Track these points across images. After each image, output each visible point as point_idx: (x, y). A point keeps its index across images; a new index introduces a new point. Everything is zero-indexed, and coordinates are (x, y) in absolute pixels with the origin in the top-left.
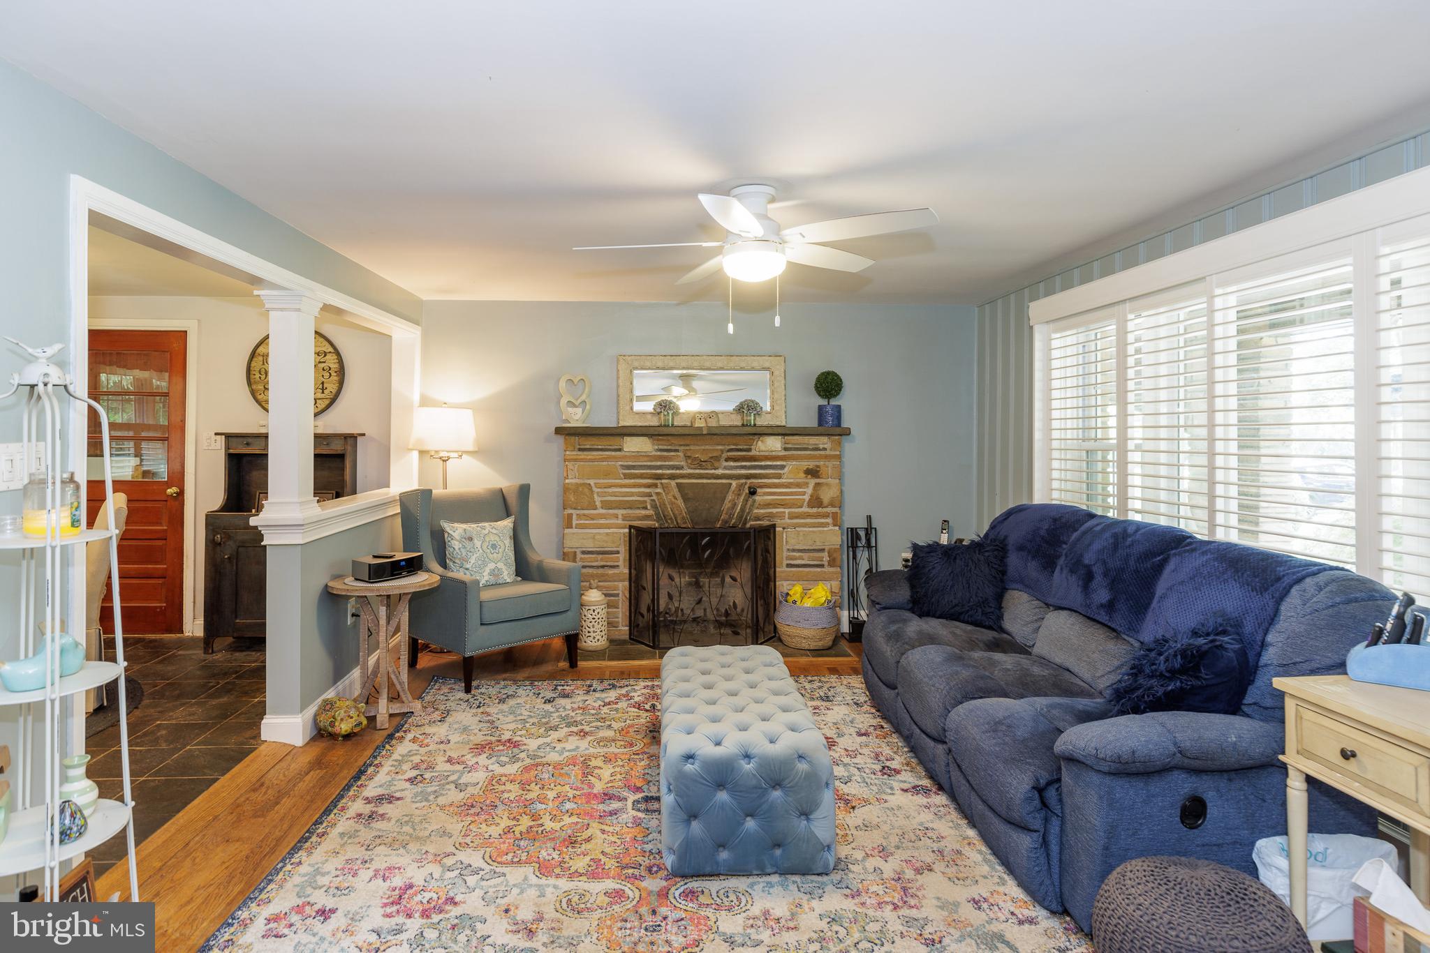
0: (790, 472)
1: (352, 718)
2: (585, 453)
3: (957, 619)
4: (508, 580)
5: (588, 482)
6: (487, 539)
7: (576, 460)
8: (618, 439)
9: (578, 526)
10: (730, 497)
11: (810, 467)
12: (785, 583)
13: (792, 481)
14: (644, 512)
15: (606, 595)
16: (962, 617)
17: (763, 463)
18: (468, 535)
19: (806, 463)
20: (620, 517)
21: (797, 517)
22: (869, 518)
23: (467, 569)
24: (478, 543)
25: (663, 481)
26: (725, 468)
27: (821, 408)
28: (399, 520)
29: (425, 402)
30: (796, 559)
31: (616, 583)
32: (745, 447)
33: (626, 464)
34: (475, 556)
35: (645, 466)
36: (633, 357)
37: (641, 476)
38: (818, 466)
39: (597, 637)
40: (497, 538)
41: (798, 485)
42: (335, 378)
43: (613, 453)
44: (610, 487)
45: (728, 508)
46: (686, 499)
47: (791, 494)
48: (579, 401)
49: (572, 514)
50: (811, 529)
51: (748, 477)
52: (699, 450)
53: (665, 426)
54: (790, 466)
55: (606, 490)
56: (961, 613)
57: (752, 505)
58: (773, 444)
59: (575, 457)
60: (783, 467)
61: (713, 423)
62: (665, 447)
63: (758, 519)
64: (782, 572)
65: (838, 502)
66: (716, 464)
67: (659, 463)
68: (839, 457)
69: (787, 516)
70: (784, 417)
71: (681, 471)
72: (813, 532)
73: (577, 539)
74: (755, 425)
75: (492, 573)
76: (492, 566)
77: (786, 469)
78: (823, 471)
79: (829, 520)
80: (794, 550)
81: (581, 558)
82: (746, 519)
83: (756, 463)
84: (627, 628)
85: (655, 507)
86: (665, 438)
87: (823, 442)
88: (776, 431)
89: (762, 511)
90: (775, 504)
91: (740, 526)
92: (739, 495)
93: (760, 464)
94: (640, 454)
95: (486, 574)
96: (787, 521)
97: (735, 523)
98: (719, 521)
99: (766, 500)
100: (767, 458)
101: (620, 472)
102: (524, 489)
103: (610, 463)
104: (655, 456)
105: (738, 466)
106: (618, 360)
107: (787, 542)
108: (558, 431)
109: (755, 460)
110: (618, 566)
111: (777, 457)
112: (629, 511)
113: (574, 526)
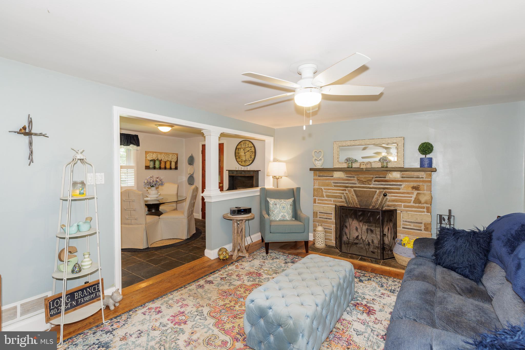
0: (404, 187)
1: (224, 255)
2: (321, 177)
4: (288, 219)
5: (321, 187)
6: (282, 205)
7: (317, 180)
8: (331, 172)
9: (318, 203)
11: (415, 186)
12: (402, 235)
13: (405, 191)
14: (341, 200)
15: (325, 228)
17: (391, 183)
18: (275, 203)
19: (413, 184)
20: (332, 201)
21: (407, 207)
22: (450, 211)
23: (274, 214)
24: (278, 206)
25: (349, 189)
26: (374, 184)
27: (422, 160)
29: (275, 160)
30: (407, 225)
31: (331, 225)
32: (383, 176)
34: (277, 210)
35: (341, 182)
36: (339, 142)
37: (340, 186)
38: (419, 185)
39: (320, 244)
40: (285, 205)
41: (408, 193)
42: (253, 154)
43: (330, 178)
44: (329, 190)
45: (375, 201)
46: (357, 196)
47: (405, 197)
48: (319, 159)
49: (316, 199)
50: (415, 213)
51: (384, 189)
52: (362, 177)
53: (348, 168)
54: (404, 185)
55: (328, 191)
57: (386, 201)
58: (396, 175)
59: (317, 179)
60: (401, 185)
61: (369, 166)
62: (350, 176)
63: (388, 206)
64: (400, 230)
65: (430, 202)
66: (370, 183)
67: (347, 182)
68: (430, 182)
69: (403, 206)
70: (403, 163)
71: (356, 185)
72: (417, 215)
73: (319, 208)
74: (387, 167)
75: (282, 216)
76: (282, 214)
77: (402, 186)
78: (421, 187)
79: (425, 210)
80: (406, 222)
81: (319, 215)
82: (383, 206)
83: (388, 183)
84: (335, 242)
85: (345, 198)
86: (349, 172)
87: (422, 174)
88: (398, 169)
89: (391, 203)
90: (396, 201)
91: (380, 209)
92: (380, 196)
93: (390, 183)
94: (340, 178)
95: (280, 216)
96: (403, 208)
97: (378, 207)
98: (371, 206)
99: (392, 198)
100: (393, 181)
101: (333, 185)
102: (298, 189)
103: (329, 181)
104: (345, 179)
105: (379, 184)
106: (334, 144)
107: (403, 218)
108: (311, 169)
109: (387, 182)
110: (332, 219)
111: (398, 181)
112: (336, 199)
113: (317, 203)
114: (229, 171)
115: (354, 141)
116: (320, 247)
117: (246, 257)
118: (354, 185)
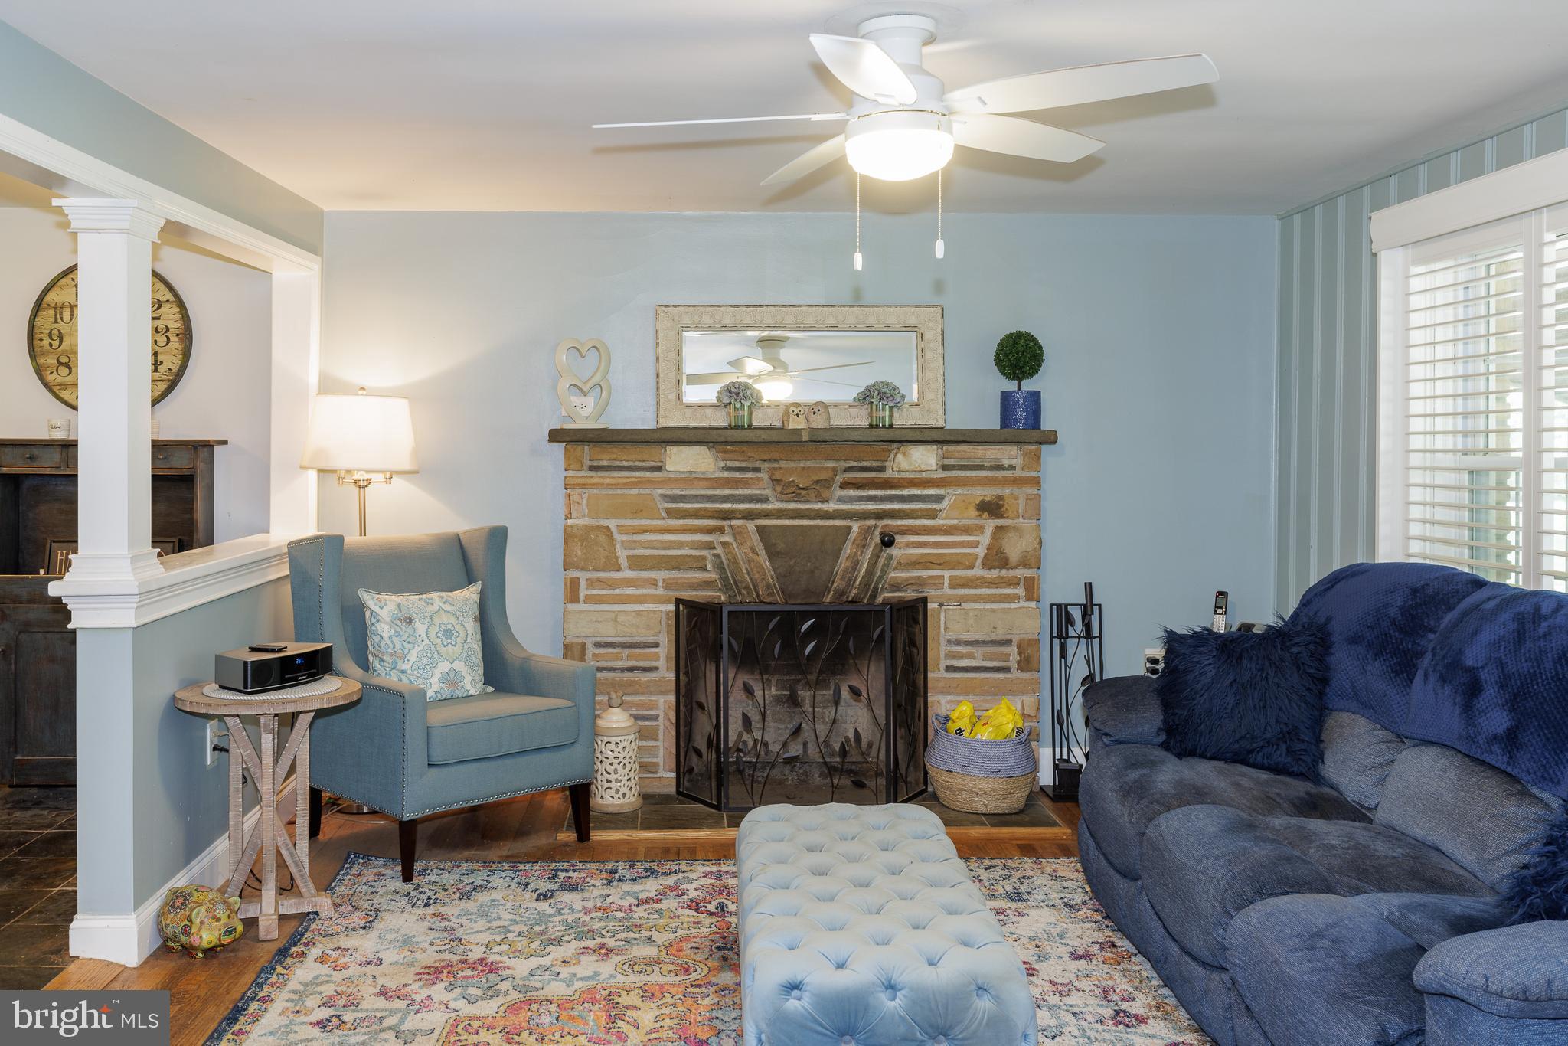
0: (952, 507)
1: (219, 920)
2: (601, 474)
3: (1244, 762)
4: (473, 692)
5: (606, 523)
6: (437, 621)
7: (583, 486)
8: (654, 450)
9: (589, 600)
10: (848, 550)
11: (988, 499)
12: (944, 699)
13: (955, 522)
14: (700, 576)
15: (636, 718)
16: (1252, 758)
17: (905, 492)
18: (405, 613)
19: (979, 492)
20: (660, 583)
21: (963, 586)
22: (1089, 587)
23: (403, 672)
24: (420, 628)
25: (735, 522)
26: (841, 500)
27: (1006, 398)
28: (287, 589)
29: (329, 386)
30: (961, 656)
31: (654, 698)
32: (875, 464)
33: (669, 492)
34: (417, 649)
35: (703, 496)
36: (681, 309)
37: (696, 514)
38: (1000, 498)
39: (623, 790)
40: (453, 620)
41: (966, 530)
42: (175, 345)
43: (648, 474)
44: (644, 532)
45: (846, 571)
46: (772, 554)
47: (954, 545)
48: (590, 384)
49: (579, 579)
50: (988, 606)
51: (880, 515)
52: (794, 468)
53: (736, 427)
54: (952, 496)
55: (636, 537)
56: (1251, 752)
57: (887, 565)
58: (923, 459)
59: (583, 481)
60: (939, 499)
61: (819, 422)
62: (737, 464)
63: (896, 587)
64: (938, 680)
65: (1033, 560)
66: (825, 494)
67: (727, 492)
68: (1037, 482)
69: (946, 584)
70: (941, 412)
71: (765, 506)
72: (993, 611)
73: (594, 621)
74: (891, 426)
75: (445, 679)
76: (444, 666)
77: (945, 503)
78: (1009, 506)
79: (1020, 591)
80: (958, 643)
81: (594, 655)
82: (876, 588)
83: (894, 492)
84: (673, 775)
85: (720, 567)
86: (737, 448)
87: (1010, 455)
88: (927, 436)
89: (903, 575)
90: (926, 562)
91: (865, 601)
92: (864, 546)
93: (901, 493)
94: (694, 475)
95: (435, 680)
96: (947, 591)
97: (857, 595)
98: (829, 591)
99: (911, 555)
100: (912, 483)
101: (661, 507)
102: (497, 538)
103: (642, 491)
104: (720, 479)
105: (862, 497)
106: (657, 314)
107: (946, 628)
108: (555, 436)
109: (892, 487)
110: (656, 668)
111: (929, 482)
112: (676, 574)
113: (582, 598)
115: (748, 310)
118: (759, 506)
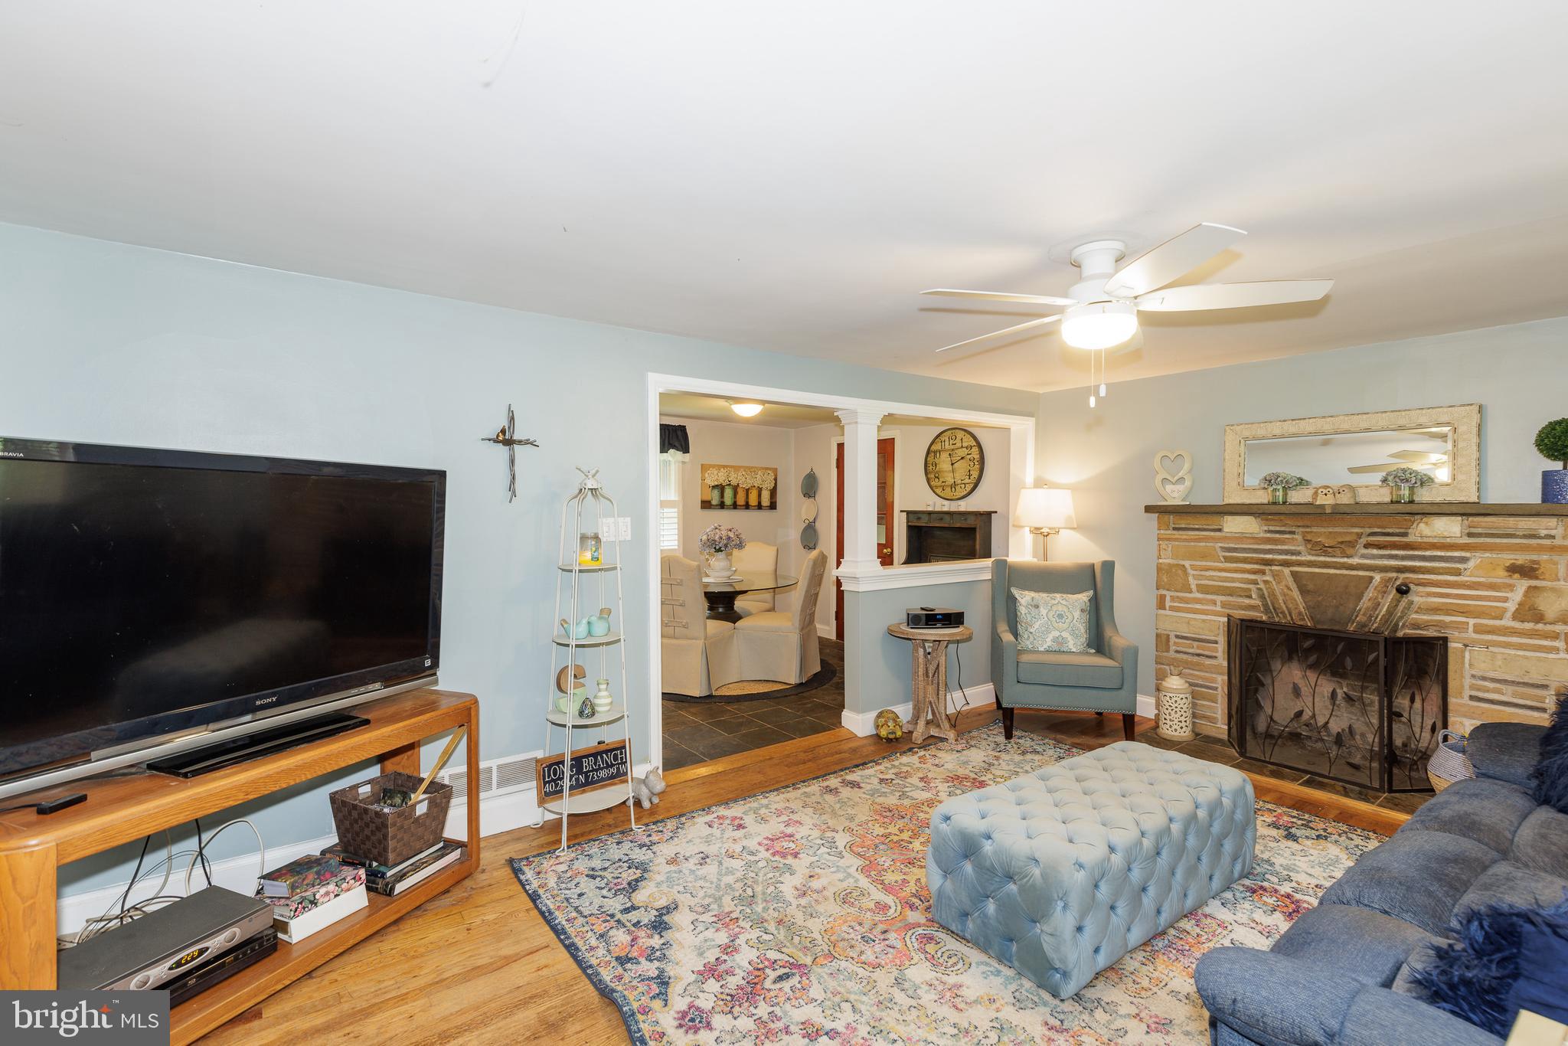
0: (1477, 567)
2: (1181, 532)
4: (1074, 650)
5: (1182, 562)
6: (1054, 608)
7: (1169, 539)
8: (1216, 518)
9: (1172, 609)
10: (1370, 593)
11: (1520, 563)
12: (1467, 722)
13: (1482, 580)
14: (1247, 601)
15: (1191, 684)
17: (1428, 553)
18: (1035, 603)
19: (1510, 557)
20: (1219, 603)
21: (1490, 633)
23: (1031, 633)
24: (1043, 611)
25: (1274, 568)
26: (1363, 556)
27: (1548, 477)
29: (1040, 483)
30: (1487, 691)
31: (1214, 676)
32: (1398, 531)
33: (1226, 546)
34: (1039, 622)
35: (1250, 549)
36: (1243, 426)
37: (1245, 561)
38: (1534, 562)
39: (1174, 727)
40: (1065, 609)
41: (1495, 587)
42: (977, 466)
43: (1212, 534)
44: (1207, 570)
45: (1367, 609)
46: (1303, 591)
48: (1176, 478)
49: (1165, 596)
50: (1521, 653)
51: (1400, 570)
52: (1322, 533)
53: (1274, 503)
54: (1479, 558)
55: (1203, 573)
57: (1408, 608)
58: (1449, 528)
59: (1168, 536)
60: (1464, 560)
61: (1345, 499)
62: (1278, 529)
63: (1417, 626)
64: (1462, 706)
66: (1349, 551)
67: (1268, 547)
69: (1471, 629)
70: (1474, 490)
71: (1299, 558)
72: (1526, 658)
73: (1175, 622)
74: (1412, 502)
75: (1055, 640)
76: (1057, 634)
77: (1471, 564)
78: (1545, 569)
79: (1560, 644)
80: (1484, 679)
81: (1175, 642)
82: (1396, 625)
83: (1416, 553)
84: (1226, 727)
85: (1262, 597)
86: (1276, 518)
87: (1548, 525)
88: (1454, 509)
89: (1425, 617)
90: (1447, 610)
91: (1386, 633)
92: (1385, 592)
93: (1423, 554)
94: (1244, 535)
95: (1048, 640)
96: (1471, 634)
97: (1377, 628)
98: (1353, 624)
99: (1432, 602)
100: (1434, 546)
101: (1220, 555)
102: (1109, 567)
103: (1207, 544)
104: (1263, 538)
105: (1385, 555)
106: (1225, 431)
107: (1470, 665)
108: (1149, 509)
109: (1413, 549)
110: (1216, 657)
111: (1452, 546)
112: (1230, 599)
113: (1167, 608)
114: (908, 513)
115: (1294, 422)
116: (1174, 735)
117: (950, 741)
118: (1294, 558)
